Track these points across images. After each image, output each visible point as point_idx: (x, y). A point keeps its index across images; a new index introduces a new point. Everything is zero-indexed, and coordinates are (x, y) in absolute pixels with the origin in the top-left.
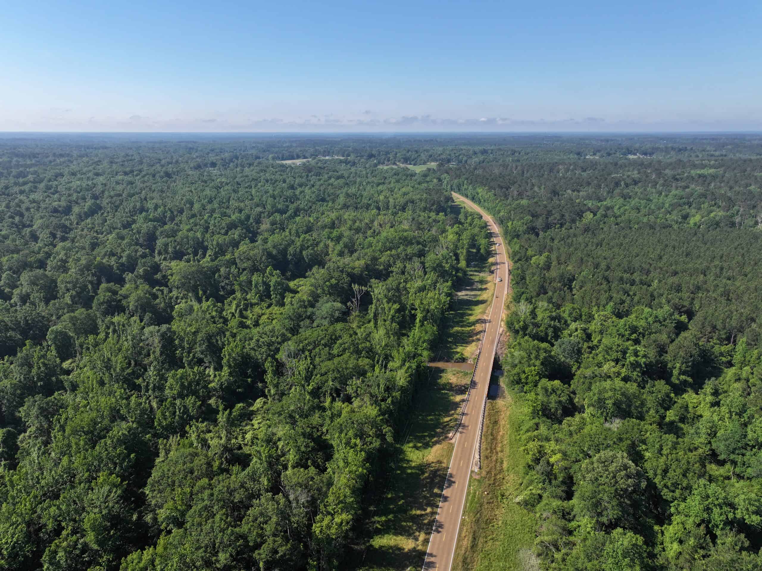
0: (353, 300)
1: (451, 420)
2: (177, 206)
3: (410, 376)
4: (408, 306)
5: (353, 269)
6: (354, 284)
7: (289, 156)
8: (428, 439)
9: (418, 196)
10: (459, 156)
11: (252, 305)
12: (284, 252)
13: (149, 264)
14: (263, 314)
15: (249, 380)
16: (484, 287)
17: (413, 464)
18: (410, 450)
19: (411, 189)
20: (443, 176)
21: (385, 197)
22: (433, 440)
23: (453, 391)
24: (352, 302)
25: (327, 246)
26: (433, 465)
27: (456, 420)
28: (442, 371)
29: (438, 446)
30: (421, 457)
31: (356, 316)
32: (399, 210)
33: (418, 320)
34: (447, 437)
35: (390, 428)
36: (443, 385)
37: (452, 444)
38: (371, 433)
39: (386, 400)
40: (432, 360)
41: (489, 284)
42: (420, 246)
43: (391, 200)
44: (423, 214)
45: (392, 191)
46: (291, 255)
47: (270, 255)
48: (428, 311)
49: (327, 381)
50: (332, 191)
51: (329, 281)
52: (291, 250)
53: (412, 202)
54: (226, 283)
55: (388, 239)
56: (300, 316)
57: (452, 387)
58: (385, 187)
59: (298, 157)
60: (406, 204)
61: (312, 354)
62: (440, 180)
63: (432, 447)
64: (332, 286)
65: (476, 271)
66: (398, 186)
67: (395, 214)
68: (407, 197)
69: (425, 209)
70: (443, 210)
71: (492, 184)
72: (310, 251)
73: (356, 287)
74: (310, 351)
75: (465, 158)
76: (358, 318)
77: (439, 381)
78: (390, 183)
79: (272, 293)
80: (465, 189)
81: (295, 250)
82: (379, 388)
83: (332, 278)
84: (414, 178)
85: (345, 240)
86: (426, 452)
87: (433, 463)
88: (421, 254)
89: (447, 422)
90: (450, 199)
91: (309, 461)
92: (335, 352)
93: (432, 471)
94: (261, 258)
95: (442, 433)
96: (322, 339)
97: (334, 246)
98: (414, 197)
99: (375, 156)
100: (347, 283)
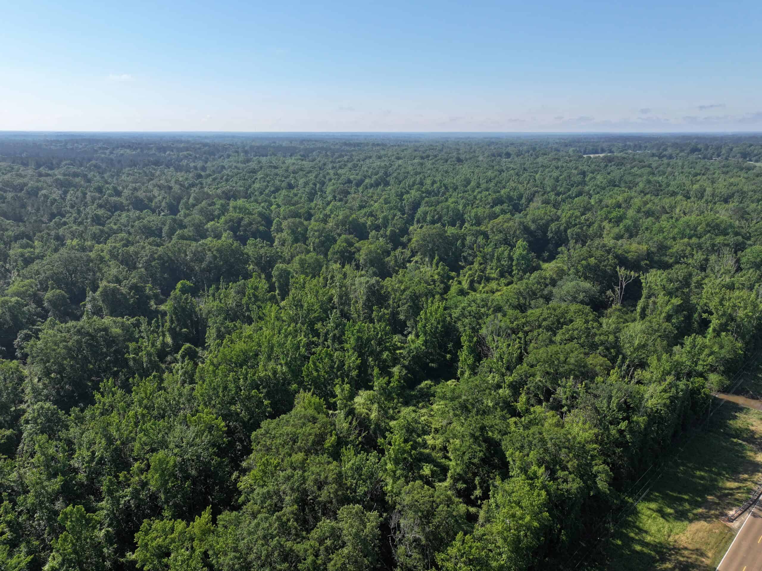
0: (616, 288)
1: (739, 488)
2: (453, 183)
3: (673, 399)
4: (699, 308)
5: (628, 252)
6: (620, 267)
8: (687, 506)
11: (488, 279)
12: (544, 228)
13: (399, 226)
14: (498, 290)
15: (448, 356)
17: (648, 539)
18: (649, 512)
19: (744, 180)
21: (701, 186)
22: (695, 511)
23: (753, 443)
24: (614, 291)
25: (602, 228)
26: (686, 553)
27: (749, 491)
28: (740, 409)
29: (702, 524)
30: (666, 531)
31: (616, 310)
33: (710, 330)
34: (723, 514)
35: (607, 467)
36: (736, 430)
37: (730, 529)
38: (569, 465)
39: (619, 423)
40: (725, 390)
42: (740, 238)
43: (708, 189)
45: (713, 182)
46: (552, 232)
47: (526, 229)
48: (732, 319)
49: (534, 375)
50: (630, 179)
51: (585, 259)
52: (553, 226)
53: (742, 193)
54: (468, 254)
55: (688, 226)
56: (534, 294)
57: (752, 437)
58: (705, 177)
60: (732, 196)
61: (528, 338)
63: (691, 521)
64: (588, 267)
66: (723, 176)
68: (734, 188)
72: (576, 230)
73: (622, 272)
74: (526, 333)
76: (618, 313)
77: (731, 422)
78: (714, 174)
79: (514, 268)
81: (559, 228)
82: (609, 403)
83: (591, 256)
84: (750, 171)
85: (628, 222)
86: (678, 525)
87: (686, 549)
88: (739, 248)
89: (732, 489)
91: (477, 478)
92: (558, 338)
93: (680, 563)
94: (515, 232)
95: (718, 504)
96: (545, 320)
97: (611, 228)
98: (745, 189)
99: (700, 150)
100: (610, 265)
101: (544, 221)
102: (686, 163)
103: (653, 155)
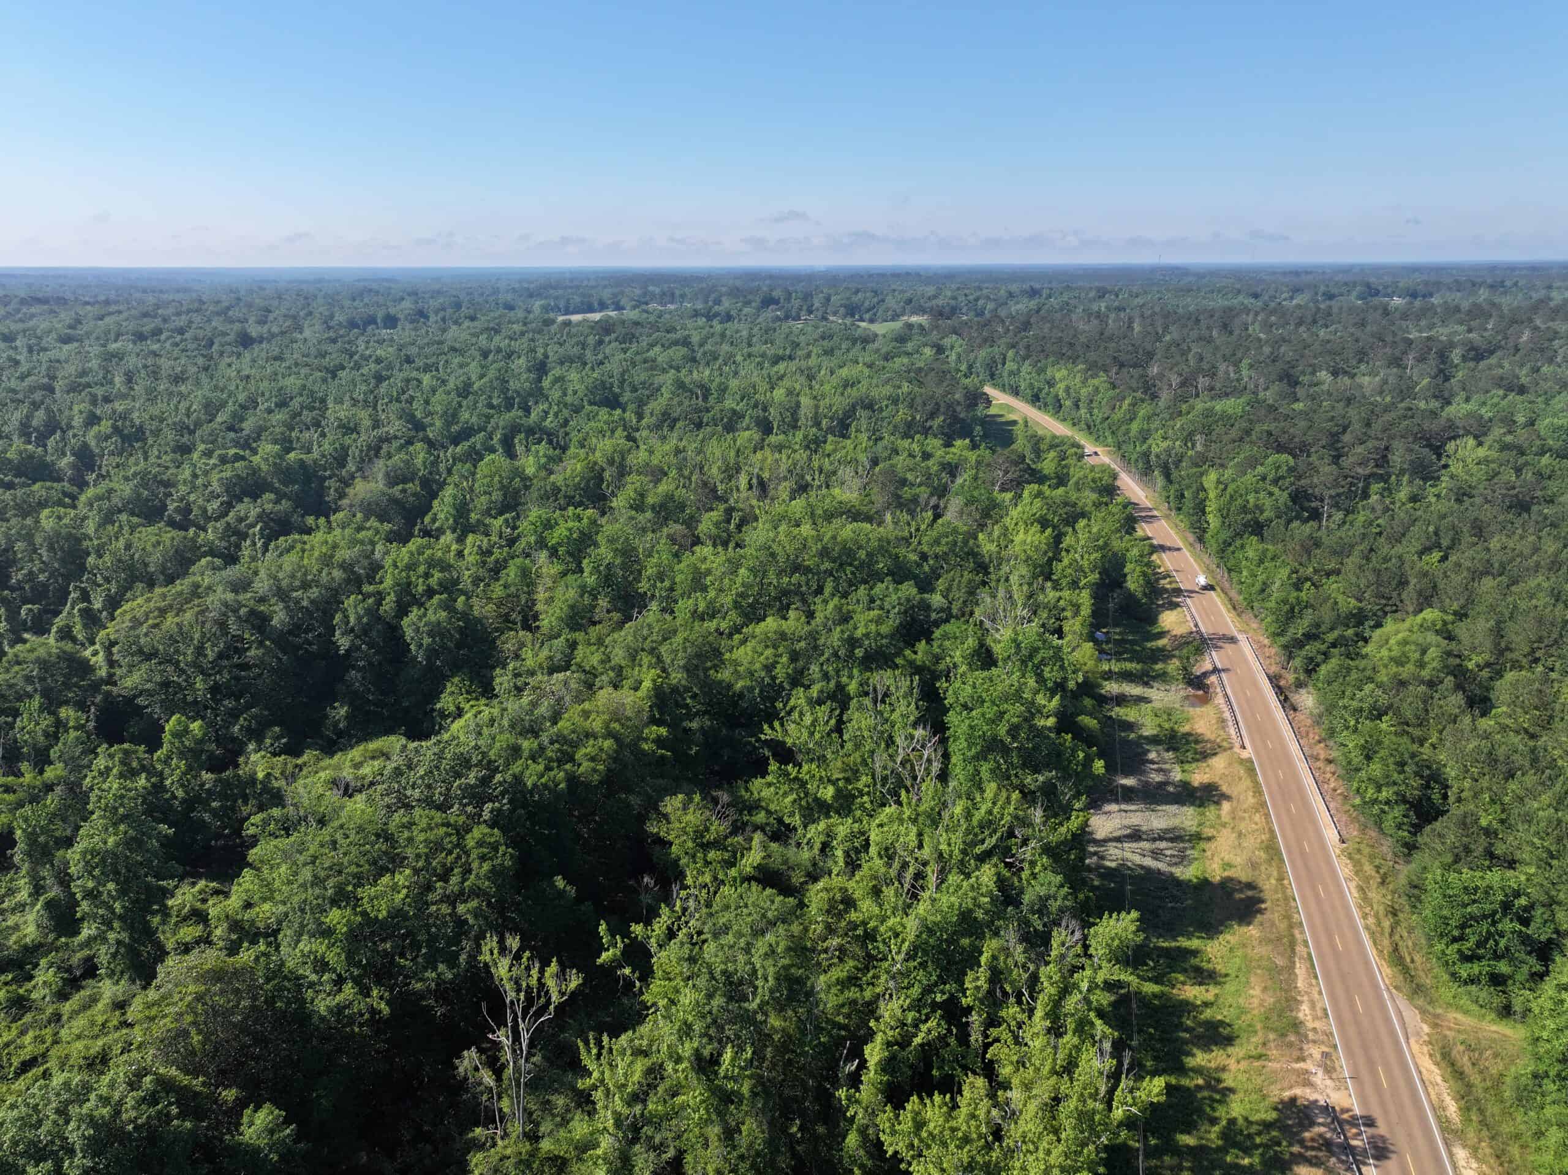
7: (582, 303)
9: (887, 390)
10: (977, 300)
12: (320, 619)
16: (1199, 777)
19: (866, 371)
20: (947, 342)
21: (790, 392)
32: (830, 430)
41: (1218, 763)
43: (805, 401)
44: (906, 443)
45: (811, 378)
46: (349, 631)
50: (643, 376)
52: (353, 607)
53: (870, 406)
58: (793, 366)
59: (603, 306)
60: (850, 414)
62: (940, 349)
65: (1127, 676)
66: (826, 363)
67: (814, 445)
68: (853, 393)
69: (909, 430)
70: (965, 431)
71: (1092, 356)
72: (435, 613)
75: (990, 306)
78: (809, 355)
80: (1012, 373)
81: (373, 611)
84: (870, 346)
90: (976, 398)
98: (874, 393)
99: (776, 302)
100: (476, 892)
101: (314, 593)
102: (756, 330)
103: (696, 314)
